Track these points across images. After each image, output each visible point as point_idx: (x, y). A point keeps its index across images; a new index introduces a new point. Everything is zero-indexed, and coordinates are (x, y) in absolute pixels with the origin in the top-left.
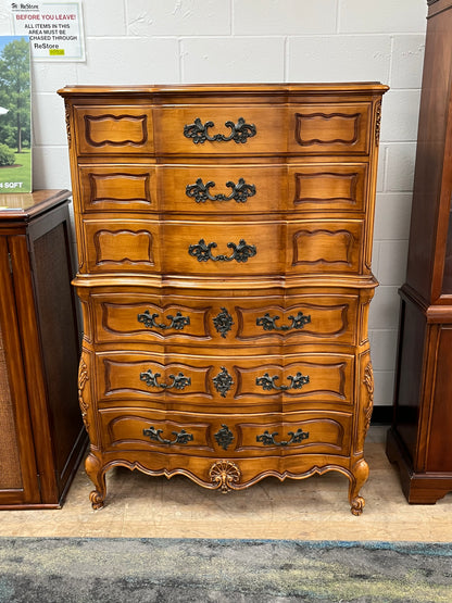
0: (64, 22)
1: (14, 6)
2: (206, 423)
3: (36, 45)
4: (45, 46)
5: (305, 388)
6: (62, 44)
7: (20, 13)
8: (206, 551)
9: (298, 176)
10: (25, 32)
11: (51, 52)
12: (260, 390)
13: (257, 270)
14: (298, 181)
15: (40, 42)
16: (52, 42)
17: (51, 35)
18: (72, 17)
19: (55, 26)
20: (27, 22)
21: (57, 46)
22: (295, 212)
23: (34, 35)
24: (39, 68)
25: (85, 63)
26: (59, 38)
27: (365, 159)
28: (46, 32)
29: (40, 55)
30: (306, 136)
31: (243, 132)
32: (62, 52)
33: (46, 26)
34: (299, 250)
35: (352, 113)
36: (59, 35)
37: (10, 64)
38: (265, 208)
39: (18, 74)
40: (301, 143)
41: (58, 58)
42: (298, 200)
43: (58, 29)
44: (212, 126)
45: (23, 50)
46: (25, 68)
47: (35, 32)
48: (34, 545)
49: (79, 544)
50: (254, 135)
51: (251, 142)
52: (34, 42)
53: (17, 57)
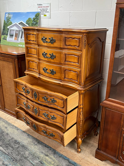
0: (47, 8)
1: (38, 4)
4: (43, 14)
6: (46, 14)
7: (39, 6)
9: (65, 54)
10: (39, 11)
11: (44, 16)
12: (44, 116)
13: (56, 78)
14: (66, 56)
15: (42, 13)
16: (44, 13)
18: (48, 7)
20: (40, 8)
22: (65, 64)
24: (42, 19)
25: (50, 18)
26: (46, 12)
27: (81, 52)
28: (43, 11)
29: (42, 16)
31: (52, 41)
32: (46, 16)
33: (44, 9)
35: (78, 38)
37: (36, 18)
38: (58, 62)
41: (45, 17)
42: (65, 61)
43: (46, 10)
44: (46, 39)
45: (38, 15)
46: (38, 20)
47: (41, 11)
48: (11, 126)
49: (18, 130)
50: (55, 42)
51: (54, 44)
52: (41, 13)
53: (37, 17)
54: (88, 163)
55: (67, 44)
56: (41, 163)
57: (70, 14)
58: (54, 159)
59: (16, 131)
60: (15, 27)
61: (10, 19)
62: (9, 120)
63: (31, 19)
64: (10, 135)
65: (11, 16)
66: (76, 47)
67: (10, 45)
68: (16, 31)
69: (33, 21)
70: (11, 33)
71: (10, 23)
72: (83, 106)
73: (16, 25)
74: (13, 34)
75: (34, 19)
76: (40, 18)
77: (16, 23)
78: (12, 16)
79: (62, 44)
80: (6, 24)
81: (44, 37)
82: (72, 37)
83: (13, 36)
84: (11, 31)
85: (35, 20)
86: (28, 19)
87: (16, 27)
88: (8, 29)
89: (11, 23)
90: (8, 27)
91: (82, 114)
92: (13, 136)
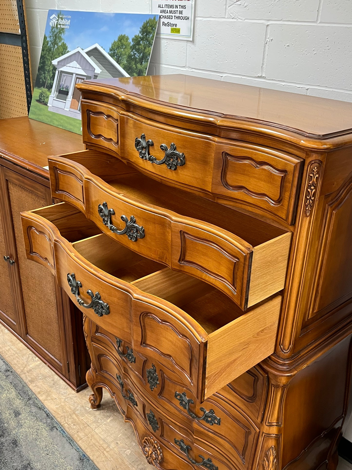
0: (183, 3)
3: (164, 24)
4: (168, 24)
6: (181, 24)
10: (157, 12)
11: (173, 30)
15: (166, 21)
16: (173, 21)
17: (173, 15)
19: (177, 7)
21: (176, 25)
23: (163, 14)
24: (164, 43)
25: (192, 41)
26: (178, 18)
28: (171, 12)
29: (165, 31)
31: (173, 160)
32: (179, 31)
33: (171, 6)
36: (178, 15)
37: (142, 39)
39: (145, 48)
41: (175, 36)
43: (178, 9)
44: (152, 145)
45: (153, 27)
46: (150, 44)
47: (164, 11)
48: (34, 410)
50: (183, 164)
51: (180, 171)
52: (162, 20)
53: (148, 33)
55: (229, 182)
57: (269, 31)
59: (45, 432)
60: (74, 64)
61: (62, 36)
63: (127, 39)
65: (66, 23)
66: (266, 199)
67: (56, 123)
68: (79, 77)
69: (133, 48)
70: (62, 83)
71: (61, 50)
72: (279, 431)
73: (77, 56)
74: (67, 88)
75: (137, 41)
76: (158, 38)
77: (79, 49)
78: (68, 22)
79: (209, 179)
80: (50, 50)
81: (143, 137)
82: (254, 157)
83: (67, 93)
84: (64, 77)
85: (138, 43)
86: (116, 40)
87: (78, 66)
88: (55, 69)
89: (64, 49)
90: (55, 62)
91: (271, 458)
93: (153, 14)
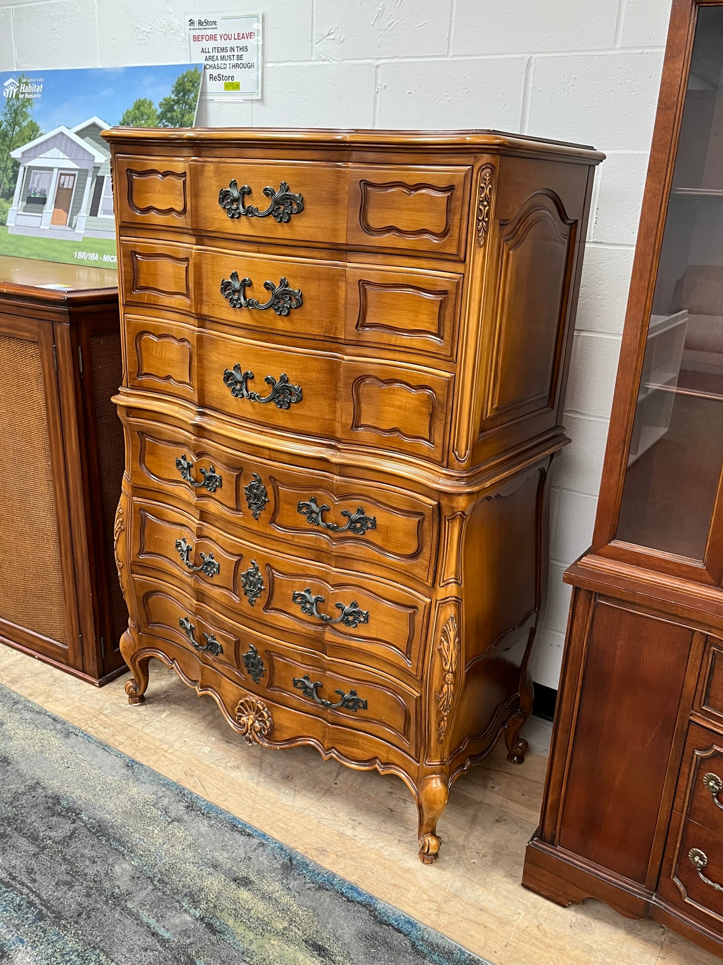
0: (242, 43)
1: (191, 22)
2: (235, 636)
3: (211, 77)
4: (220, 77)
5: (362, 630)
6: (239, 75)
7: (197, 33)
8: (178, 809)
9: (363, 284)
10: (200, 59)
11: (227, 86)
12: (296, 610)
13: (301, 425)
14: (364, 294)
15: (215, 73)
16: (226, 72)
17: (227, 62)
18: (250, 35)
19: (232, 49)
20: (205, 44)
21: (233, 77)
22: (358, 344)
23: (210, 62)
25: (261, 101)
26: (236, 66)
27: (460, 268)
28: (223, 58)
29: (213, 87)
30: (375, 219)
31: (285, 206)
32: (237, 86)
33: (223, 49)
34: (364, 407)
35: (443, 184)
36: (235, 61)
37: (177, 102)
38: (315, 330)
39: (183, 116)
40: (369, 230)
41: (232, 95)
42: (362, 323)
43: (236, 53)
45: (194, 83)
46: (192, 108)
47: (211, 58)
48: (28, 715)
49: (67, 735)
52: (209, 72)
53: (186, 92)
54: (484, 918)
55: (372, 224)
56: (209, 926)
57: (379, 74)
58: (285, 899)
59: (56, 741)
60: (55, 152)
61: (28, 110)
62: (13, 681)
63: (150, 104)
64: (23, 767)
65: (34, 90)
66: (426, 236)
67: (25, 252)
68: (64, 173)
69: (162, 116)
70: (33, 185)
71: (27, 132)
73: (60, 140)
74: (43, 192)
75: (168, 107)
76: (203, 101)
77: (63, 129)
78: (40, 88)
79: (342, 225)
80: (6, 136)
81: (234, 184)
82: (406, 180)
83: (43, 201)
84: (36, 177)
85: (171, 109)
86: (131, 108)
87: (62, 155)
88: (17, 164)
89: (34, 131)
90: (16, 154)
91: (452, 634)
92: (39, 773)
93: (193, 62)
